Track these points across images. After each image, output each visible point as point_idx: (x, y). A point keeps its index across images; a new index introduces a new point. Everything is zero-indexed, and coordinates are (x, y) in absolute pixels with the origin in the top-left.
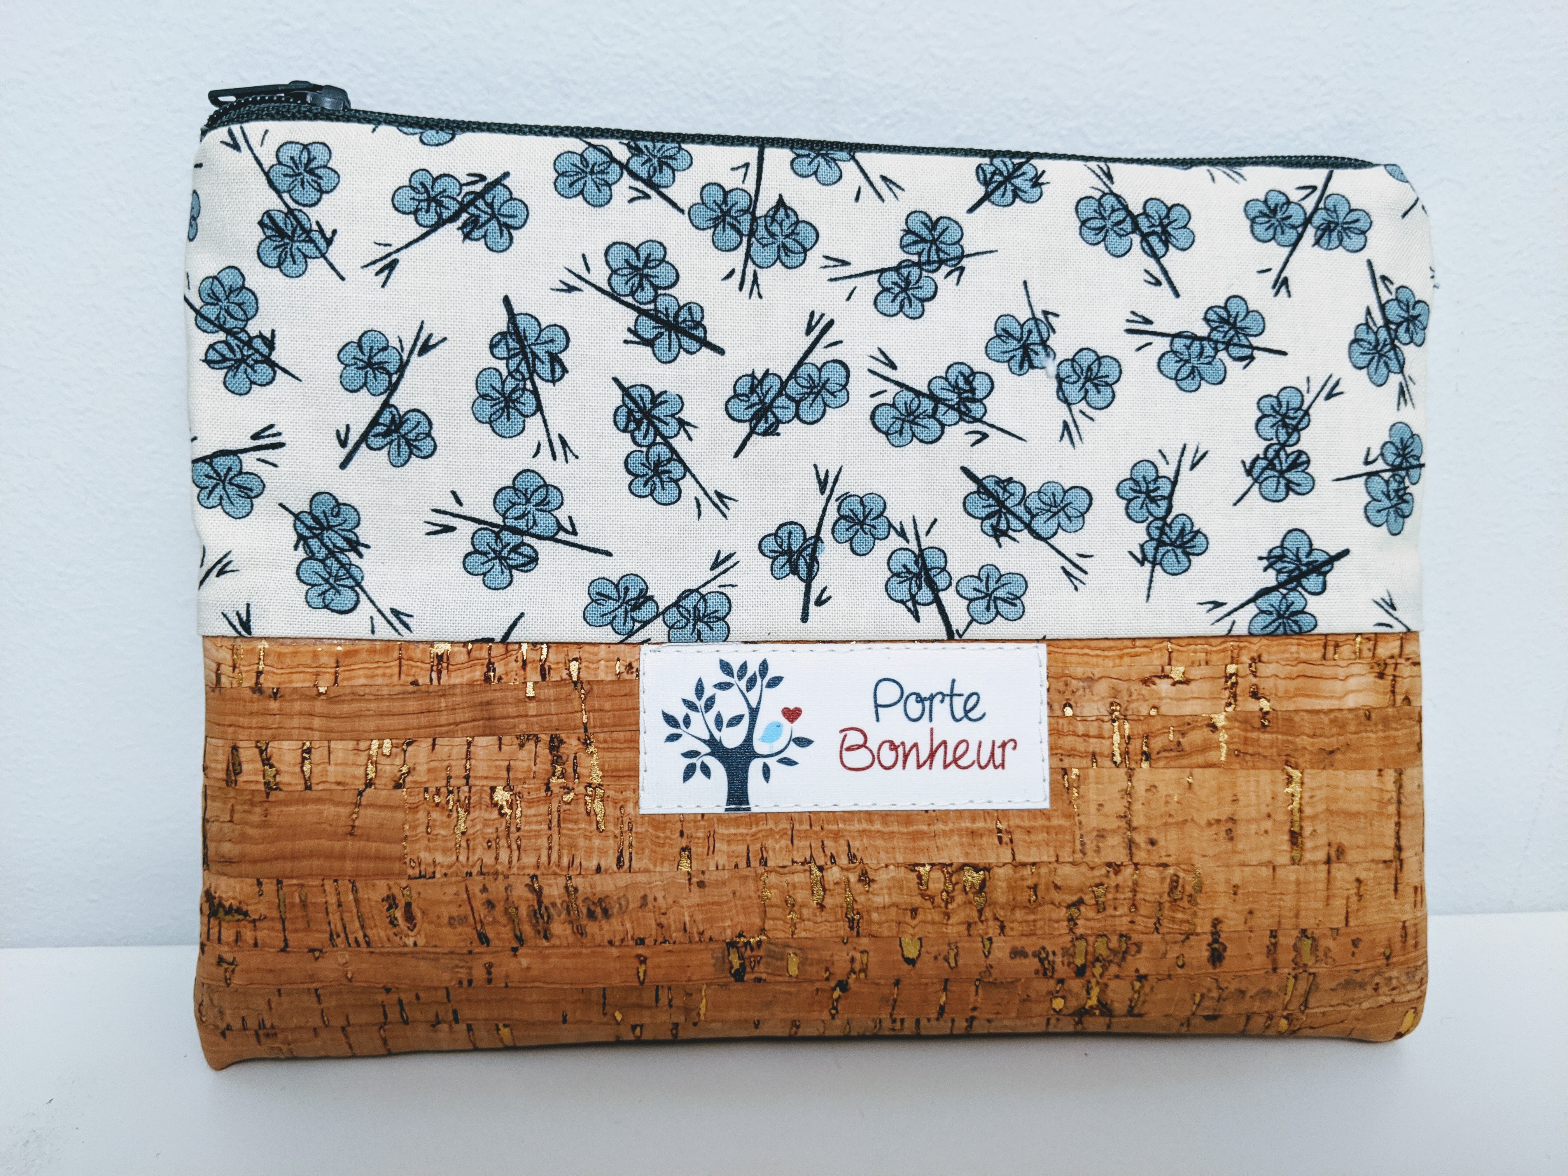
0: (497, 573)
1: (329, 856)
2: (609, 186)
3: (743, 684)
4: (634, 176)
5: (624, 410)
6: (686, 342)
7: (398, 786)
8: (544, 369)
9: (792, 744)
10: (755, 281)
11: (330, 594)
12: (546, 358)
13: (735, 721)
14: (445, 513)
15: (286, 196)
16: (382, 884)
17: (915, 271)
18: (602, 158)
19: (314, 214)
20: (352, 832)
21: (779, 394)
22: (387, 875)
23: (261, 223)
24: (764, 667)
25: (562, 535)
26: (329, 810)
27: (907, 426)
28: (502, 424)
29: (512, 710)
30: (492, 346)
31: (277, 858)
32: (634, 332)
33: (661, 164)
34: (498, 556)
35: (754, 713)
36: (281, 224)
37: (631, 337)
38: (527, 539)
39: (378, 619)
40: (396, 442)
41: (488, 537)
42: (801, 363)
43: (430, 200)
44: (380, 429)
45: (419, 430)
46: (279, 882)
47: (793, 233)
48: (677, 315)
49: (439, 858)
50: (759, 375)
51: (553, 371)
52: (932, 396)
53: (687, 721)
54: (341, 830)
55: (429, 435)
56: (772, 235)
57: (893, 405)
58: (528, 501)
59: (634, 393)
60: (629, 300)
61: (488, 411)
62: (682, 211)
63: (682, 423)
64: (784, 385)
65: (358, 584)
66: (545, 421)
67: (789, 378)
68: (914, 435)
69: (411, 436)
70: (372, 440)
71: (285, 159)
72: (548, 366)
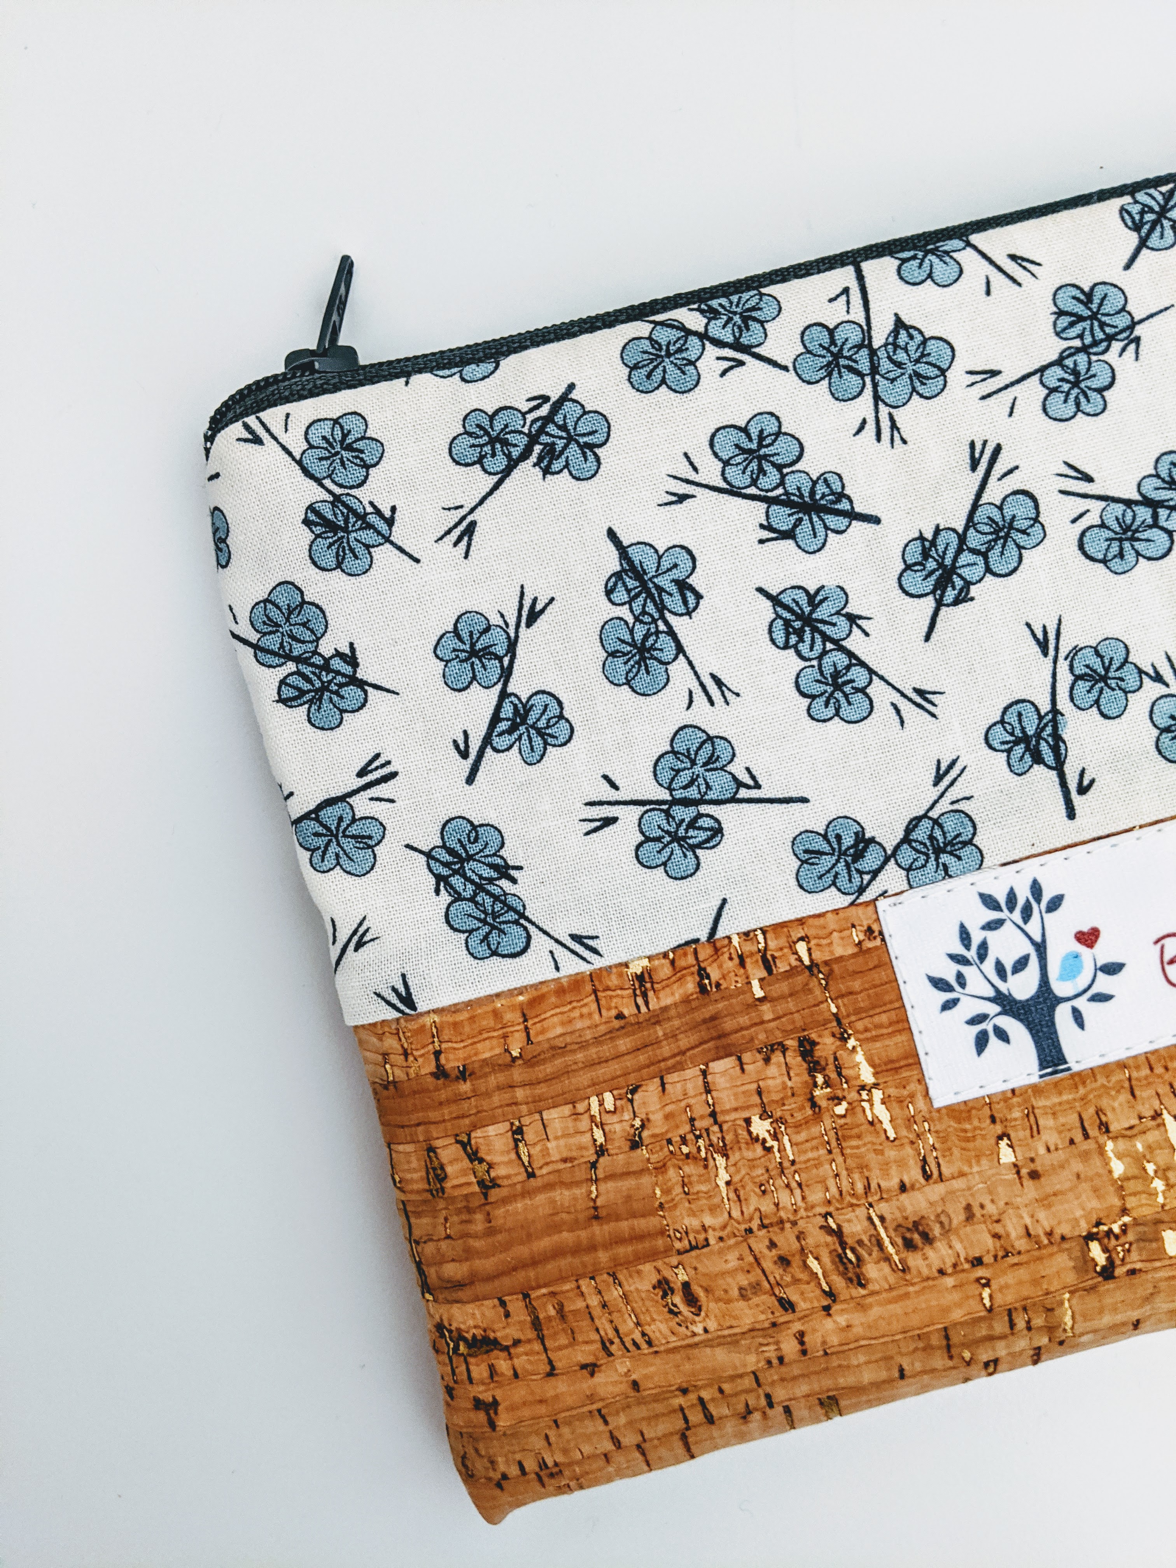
0: (681, 860)
1: (576, 1250)
2: (692, 363)
3: (1017, 916)
4: (718, 343)
5: (780, 622)
6: (833, 521)
7: (635, 1145)
8: (674, 602)
9: (1099, 974)
10: (894, 426)
11: (494, 937)
12: (673, 589)
13: (1021, 964)
14: (601, 803)
15: (327, 482)
16: (647, 1268)
17: (1082, 358)
18: (674, 334)
19: (364, 494)
20: (596, 1215)
21: (959, 551)
22: (652, 1255)
23: (306, 522)
24: (1036, 889)
25: (743, 793)
26: (562, 1196)
27: (1127, 545)
28: (642, 681)
29: (744, 1020)
30: (609, 592)
31: (515, 1269)
32: (769, 528)
33: (745, 319)
34: (675, 838)
35: (1041, 948)
36: (330, 516)
37: (766, 534)
38: (704, 809)
39: (559, 952)
40: (525, 737)
41: (658, 818)
42: (975, 506)
43: (492, 441)
44: (503, 726)
45: (549, 714)
46: (526, 1296)
47: (923, 355)
48: (812, 492)
49: (708, 1221)
50: (929, 535)
51: (685, 602)
52: (1147, 502)
53: (961, 979)
54: (582, 1217)
55: (561, 717)
56: (899, 365)
57: (1103, 525)
58: (693, 763)
59: (786, 599)
60: (753, 491)
61: (623, 669)
62: (785, 368)
63: (852, 619)
64: (962, 538)
65: (522, 915)
66: (690, 663)
67: (966, 528)
68: (1138, 554)
69: (541, 724)
70: (497, 741)
71: (316, 440)
72: (678, 597)
